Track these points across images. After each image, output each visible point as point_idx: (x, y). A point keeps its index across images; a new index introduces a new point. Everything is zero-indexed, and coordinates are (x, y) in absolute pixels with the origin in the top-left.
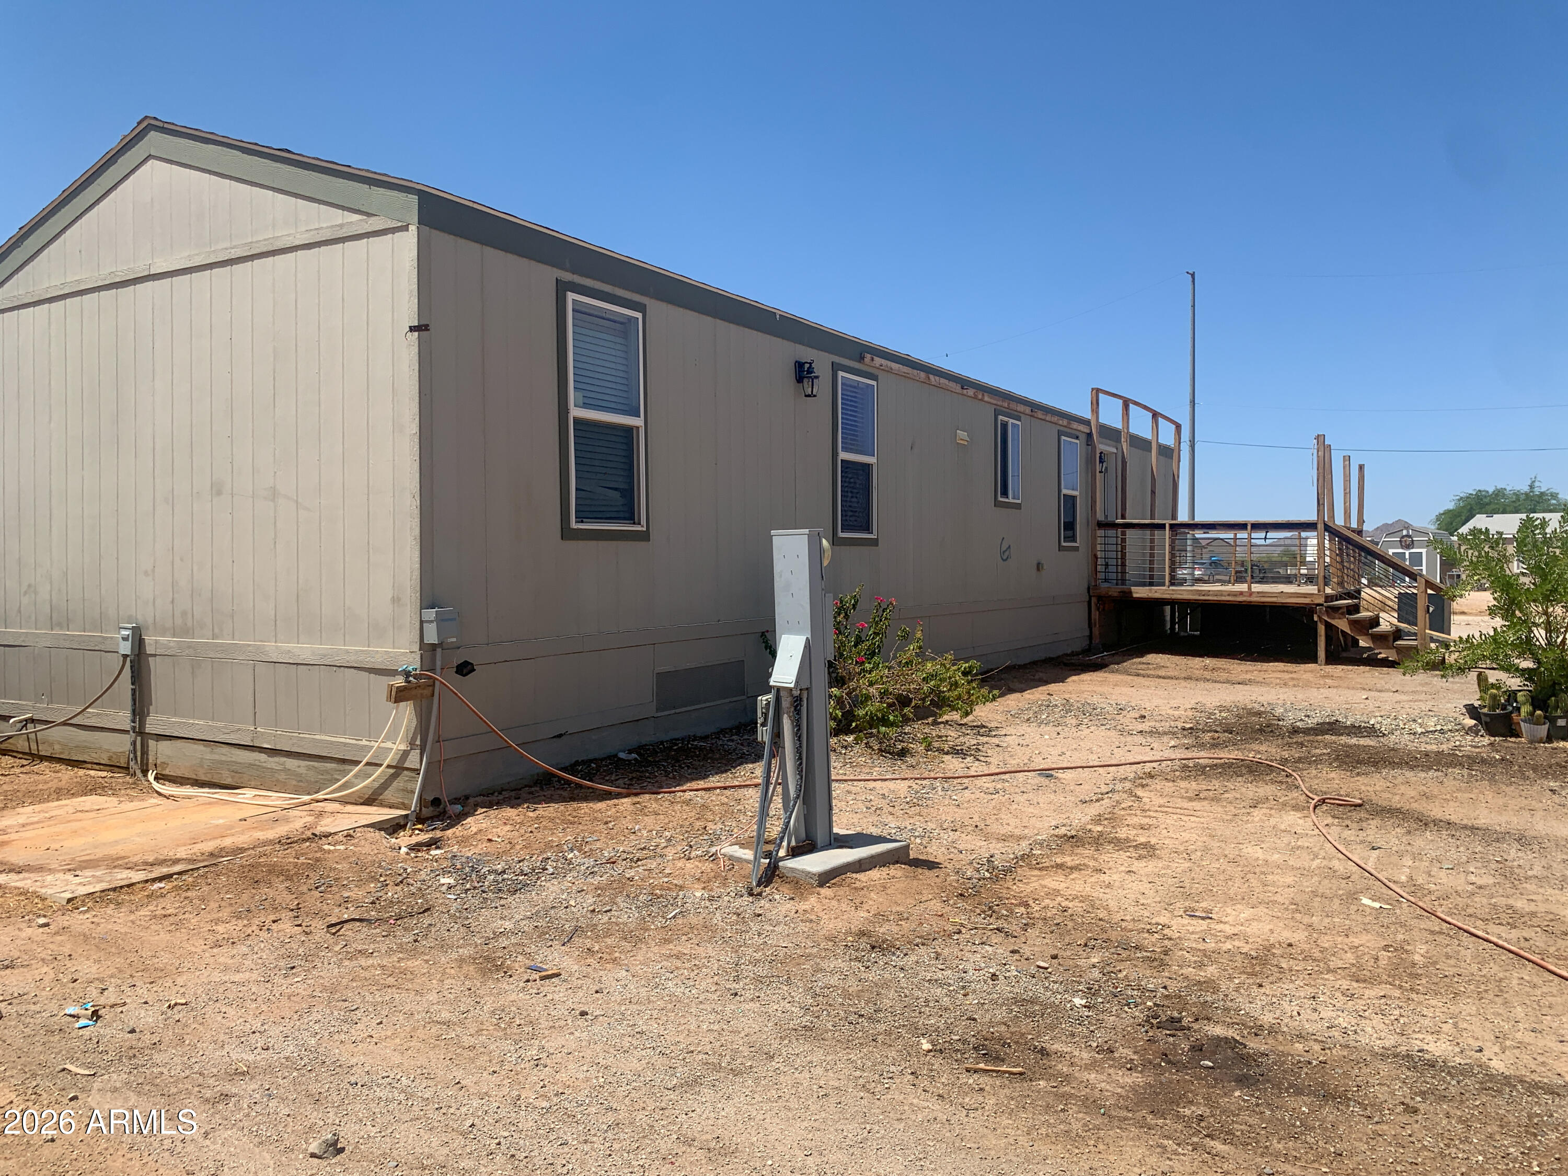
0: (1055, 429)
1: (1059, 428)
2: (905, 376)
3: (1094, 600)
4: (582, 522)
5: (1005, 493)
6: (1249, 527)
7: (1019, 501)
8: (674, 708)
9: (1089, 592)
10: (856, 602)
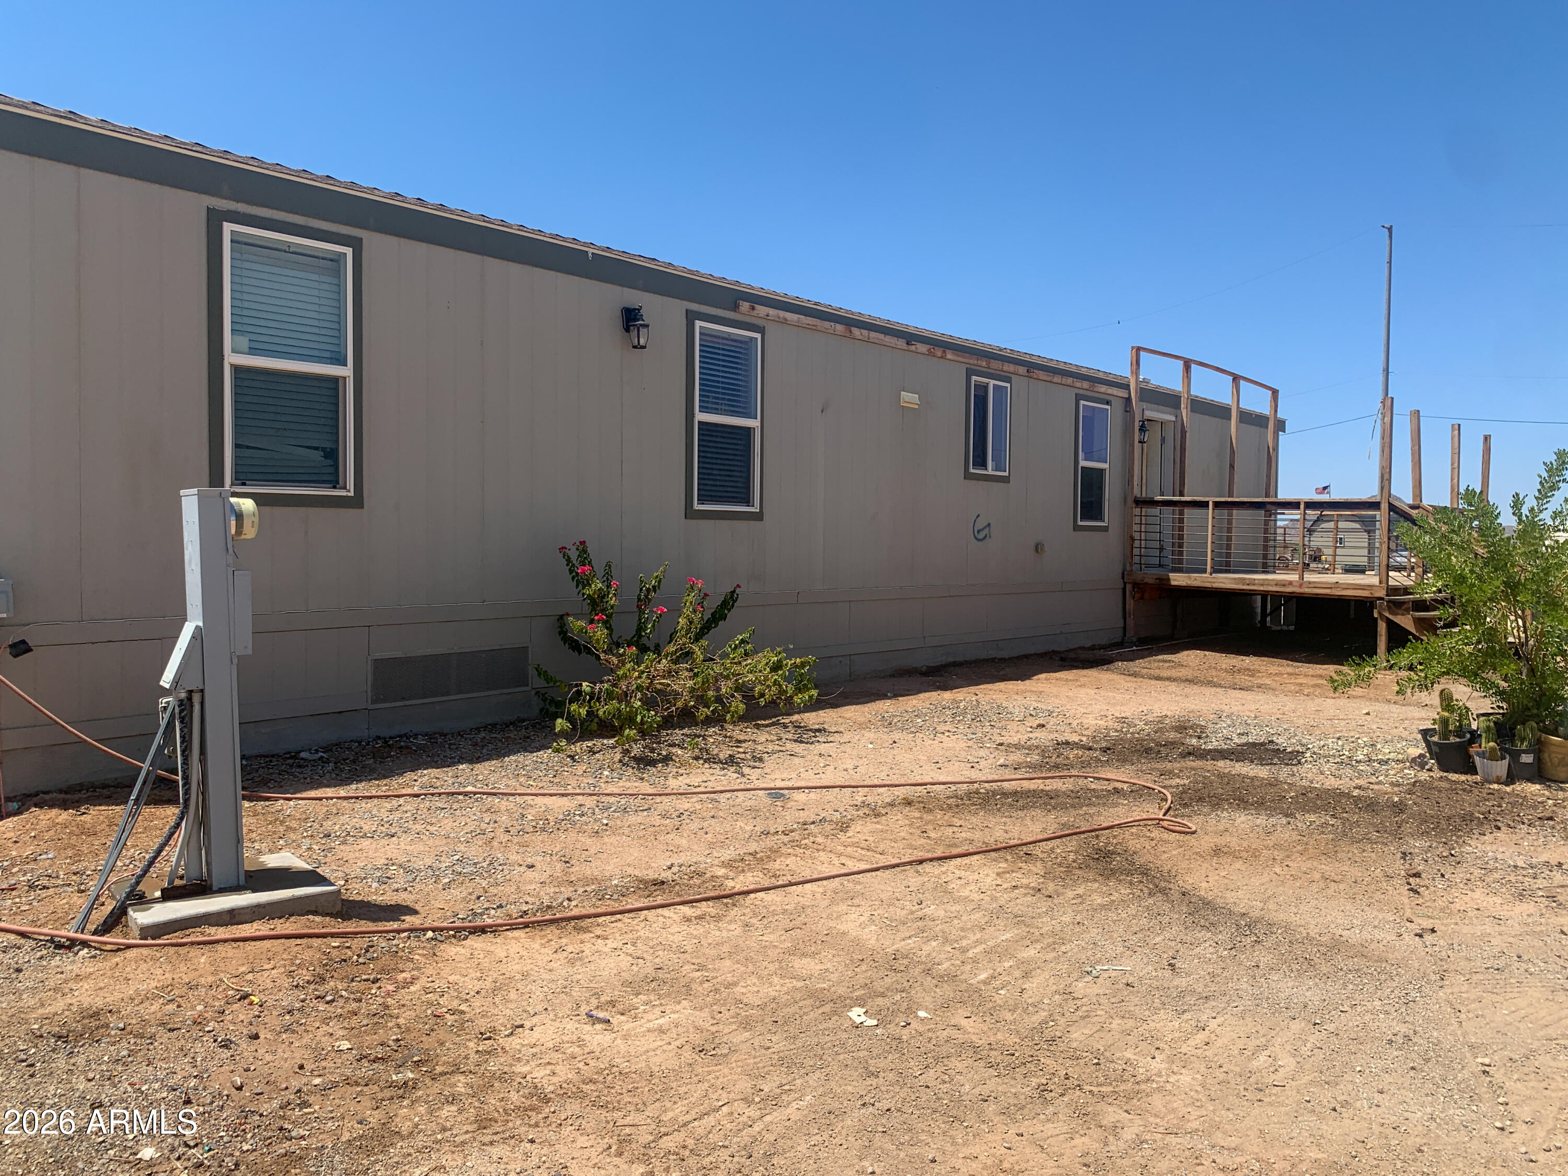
0: (1071, 394)
1: (1077, 391)
2: (814, 329)
3: (1129, 587)
4: (244, 484)
5: (981, 461)
6: (1302, 506)
7: (1006, 474)
8: (403, 699)
9: (1123, 578)
10: (660, 582)
